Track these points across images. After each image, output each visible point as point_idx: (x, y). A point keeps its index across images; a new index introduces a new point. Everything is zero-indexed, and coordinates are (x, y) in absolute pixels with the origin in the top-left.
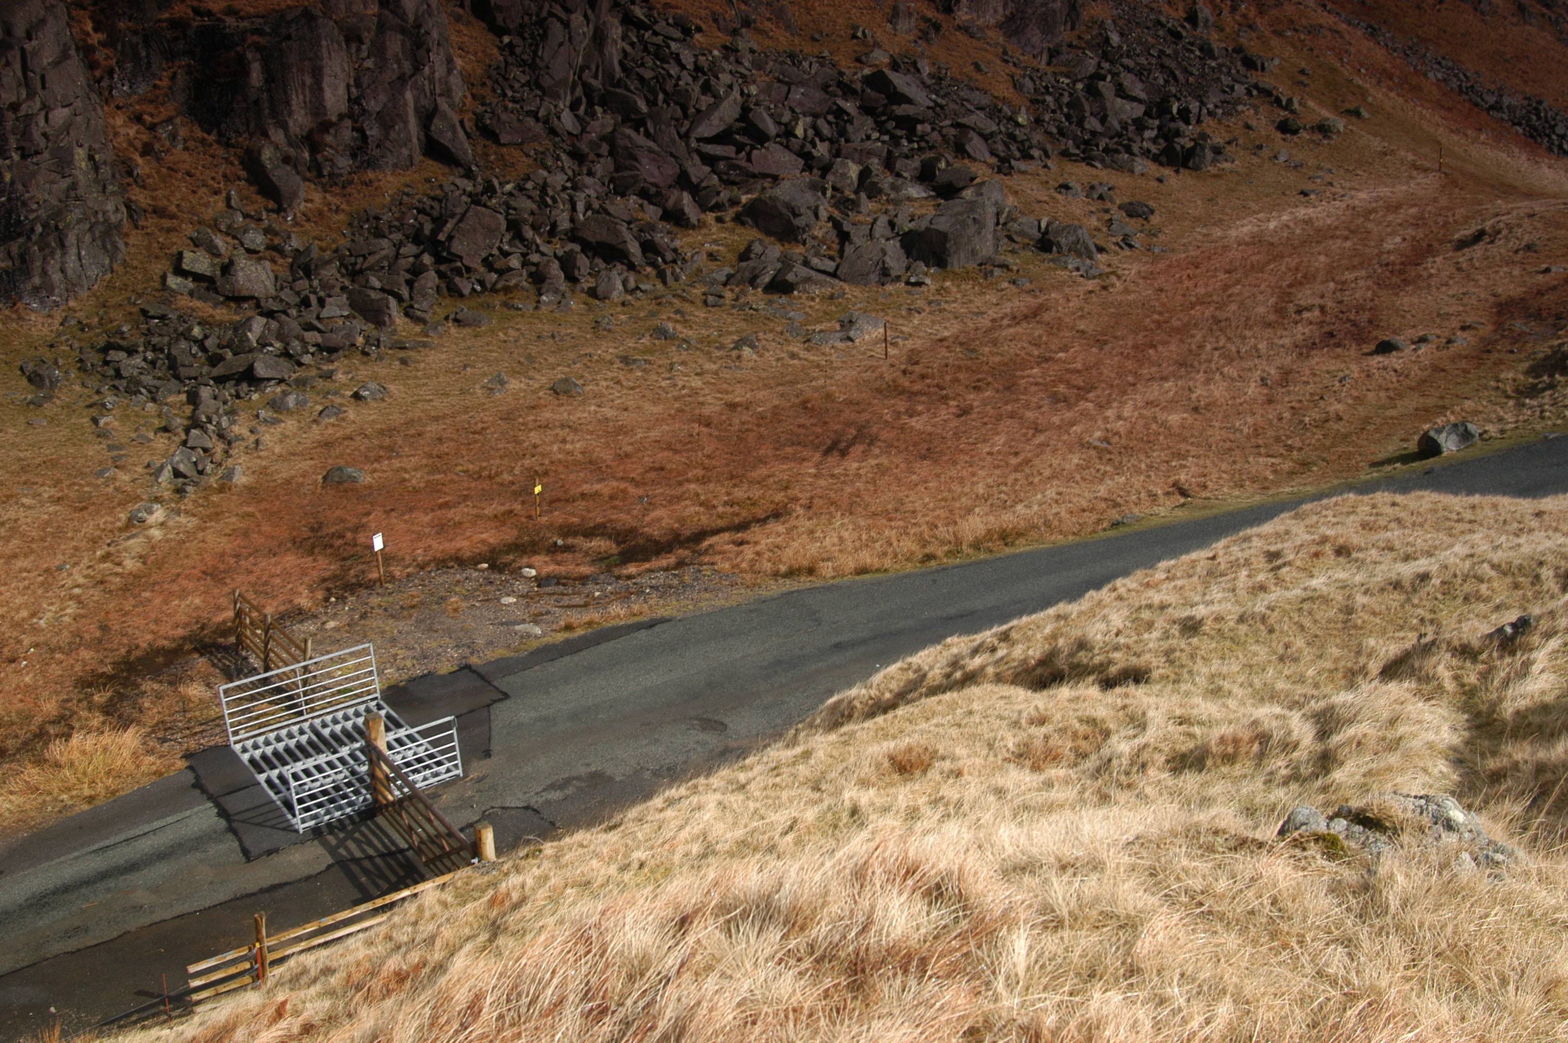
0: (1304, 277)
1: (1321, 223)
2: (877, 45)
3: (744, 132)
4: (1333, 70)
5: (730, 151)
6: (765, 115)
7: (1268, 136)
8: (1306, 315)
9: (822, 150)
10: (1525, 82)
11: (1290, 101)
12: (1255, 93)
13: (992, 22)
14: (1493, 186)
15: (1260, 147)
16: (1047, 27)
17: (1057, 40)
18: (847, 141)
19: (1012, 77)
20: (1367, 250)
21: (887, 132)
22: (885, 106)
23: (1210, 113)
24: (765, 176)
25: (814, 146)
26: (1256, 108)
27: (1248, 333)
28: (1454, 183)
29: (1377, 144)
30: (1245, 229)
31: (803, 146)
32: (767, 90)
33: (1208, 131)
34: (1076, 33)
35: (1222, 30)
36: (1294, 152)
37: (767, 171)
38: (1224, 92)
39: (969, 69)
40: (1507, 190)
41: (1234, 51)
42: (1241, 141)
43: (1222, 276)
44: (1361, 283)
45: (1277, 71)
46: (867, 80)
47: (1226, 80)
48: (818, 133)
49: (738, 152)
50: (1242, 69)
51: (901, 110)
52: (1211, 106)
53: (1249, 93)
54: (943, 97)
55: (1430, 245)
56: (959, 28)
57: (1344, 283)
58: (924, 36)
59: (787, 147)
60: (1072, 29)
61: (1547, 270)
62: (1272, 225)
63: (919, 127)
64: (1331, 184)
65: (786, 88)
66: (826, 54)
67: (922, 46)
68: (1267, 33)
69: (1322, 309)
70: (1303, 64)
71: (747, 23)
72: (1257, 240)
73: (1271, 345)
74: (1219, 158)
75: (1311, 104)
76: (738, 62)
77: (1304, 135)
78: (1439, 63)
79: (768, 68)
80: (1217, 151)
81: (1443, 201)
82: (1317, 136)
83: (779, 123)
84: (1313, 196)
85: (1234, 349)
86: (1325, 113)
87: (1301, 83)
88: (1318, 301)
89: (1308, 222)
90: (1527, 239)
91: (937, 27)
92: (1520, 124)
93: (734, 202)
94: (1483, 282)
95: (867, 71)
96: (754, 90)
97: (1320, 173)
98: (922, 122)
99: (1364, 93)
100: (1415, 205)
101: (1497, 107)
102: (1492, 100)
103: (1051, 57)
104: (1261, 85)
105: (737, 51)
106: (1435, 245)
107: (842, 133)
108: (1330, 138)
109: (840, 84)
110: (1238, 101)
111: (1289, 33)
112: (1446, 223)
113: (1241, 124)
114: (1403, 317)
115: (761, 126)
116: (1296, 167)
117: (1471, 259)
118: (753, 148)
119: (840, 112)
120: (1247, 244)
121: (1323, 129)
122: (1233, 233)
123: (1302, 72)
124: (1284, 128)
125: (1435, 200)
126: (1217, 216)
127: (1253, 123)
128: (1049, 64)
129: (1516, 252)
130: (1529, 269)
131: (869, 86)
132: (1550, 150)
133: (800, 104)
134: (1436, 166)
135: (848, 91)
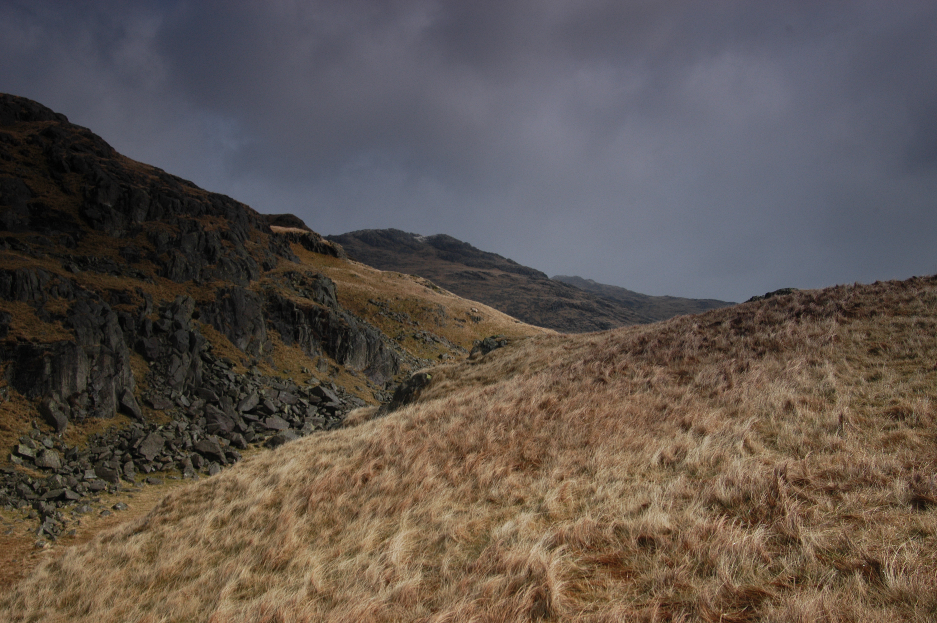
2: (313, 376)
3: (261, 409)
5: (255, 417)
6: (271, 402)
9: (297, 419)
13: (360, 369)
16: (385, 374)
17: (389, 379)
18: (307, 416)
19: (373, 393)
21: (323, 414)
22: (321, 402)
24: (272, 429)
25: (294, 417)
31: (288, 417)
32: (269, 392)
34: (397, 376)
37: (274, 427)
39: (353, 389)
46: (312, 391)
48: (293, 411)
49: (260, 418)
51: (329, 404)
54: (345, 399)
56: (347, 371)
58: (332, 374)
59: (282, 417)
60: (395, 374)
63: (336, 412)
65: (277, 392)
66: (291, 379)
67: (331, 379)
71: (255, 363)
76: (254, 380)
79: (268, 383)
83: (277, 407)
91: (337, 370)
93: (261, 439)
95: (310, 387)
96: (263, 392)
98: (338, 410)
103: (387, 386)
105: (253, 375)
107: (304, 412)
109: (299, 392)
115: (270, 407)
118: (266, 417)
119: (301, 404)
128: (386, 389)
131: (313, 393)
133: (284, 399)
135: (303, 395)
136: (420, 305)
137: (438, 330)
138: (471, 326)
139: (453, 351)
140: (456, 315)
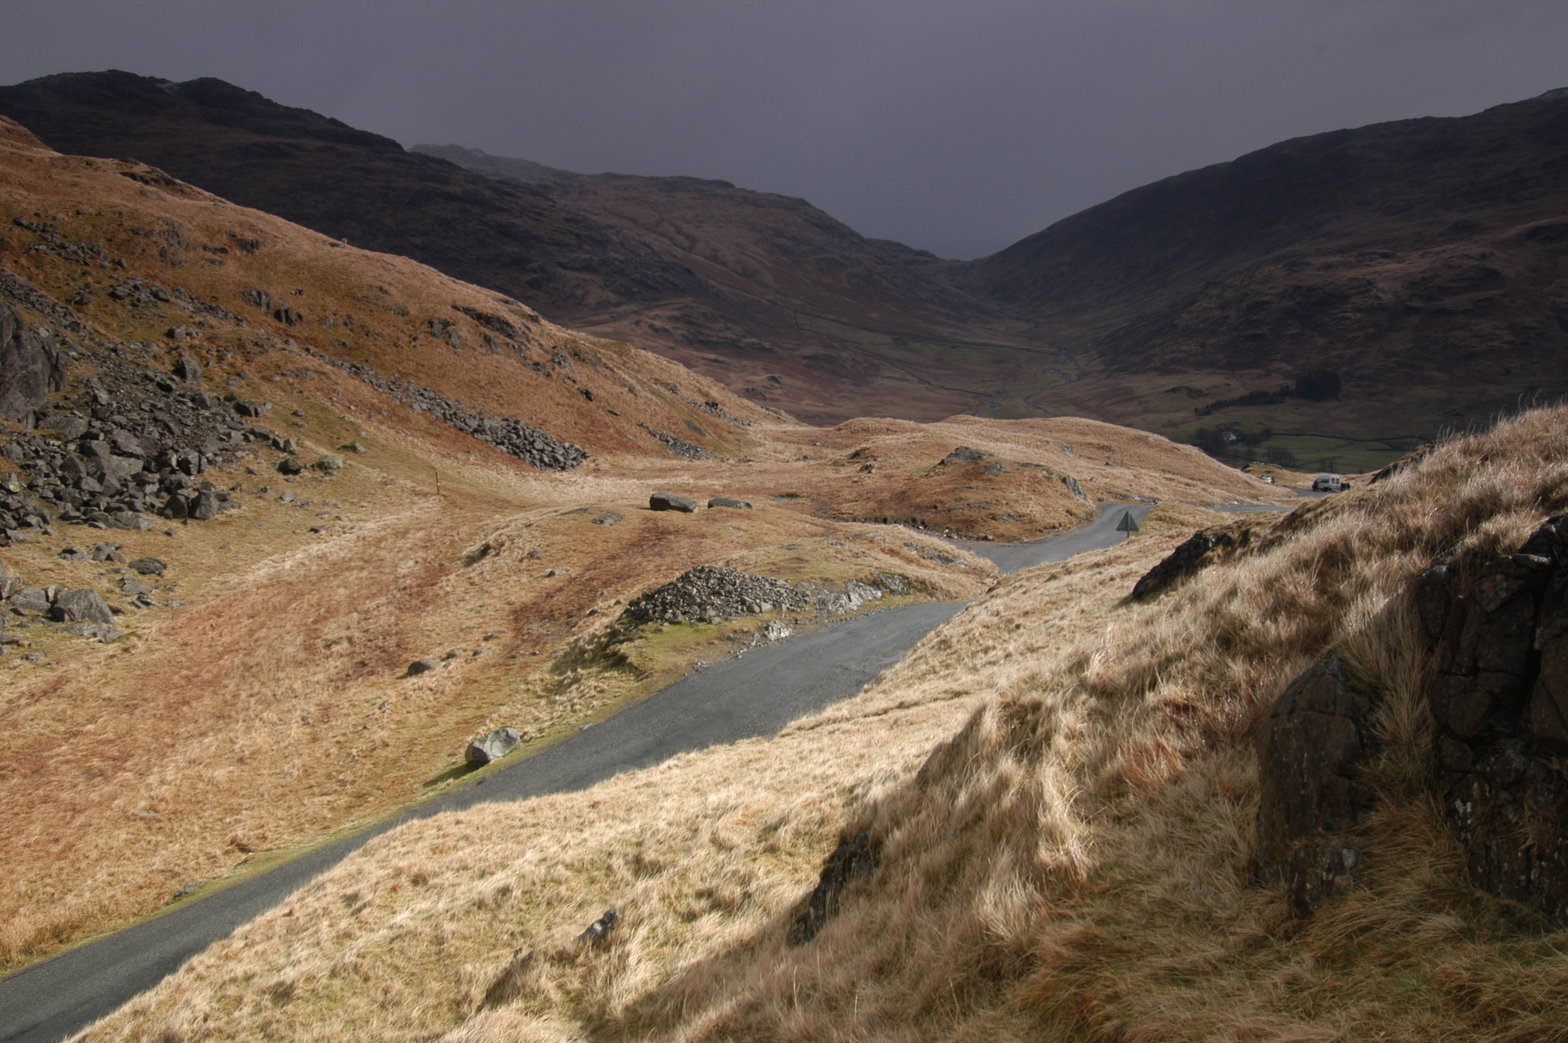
0: (327, 611)
1: (335, 557)
4: (324, 409)
7: (271, 479)
8: (335, 648)
10: (501, 405)
11: (287, 442)
12: (252, 438)
14: (489, 503)
15: (265, 490)
16: (30, 389)
17: (42, 402)
20: (384, 577)
23: (210, 462)
26: (255, 452)
27: (281, 675)
28: (453, 503)
29: (376, 475)
30: (262, 571)
33: (211, 480)
34: (62, 393)
35: (211, 380)
36: (298, 491)
38: (222, 440)
40: (502, 504)
41: (226, 399)
42: (245, 486)
43: (246, 622)
44: (383, 609)
45: (271, 415)
47: (222, 428)
50: (236, 416)
52: (210, 455)
53: (246, 439)
55: (442, 565)
57: (367, 612)
60: (57, 389)
61: (552, 574)
62: (288, 565)
64: (338, 518)
68: (256, 380)
69: (350, 640)
70: (295, 407)
72: (275, 582)
73: (306, 683)
74: (225, 504)
75: (308, 443)
77: (305, 473)
78: (422, 395)
80: (223, 498)
81: (447, 522)
82: (319, 474)
84: (323, 532)
85: (269, 693)
86: (323, 451)
87: (295, 425)
88: (344, 633)
89: (322, 557)
90: (528, 548)
92: (503, 443)
94: (496, 592)
97: (327, 509)
99: (357, 429)
100: (421, 529)
101: (479, 430)
102: (474, 424)
103: (38, 420)
104: (257, 430)
106: (446, 563)
108: (331, 474)
110: (237, 448)
111: (277, 378)
112: (452, 542)
113: (242, 469)
114: (429, 636)
116: (302, 506)
117: (482, 573)
120: (266, 587)
121: (323, 466)
122: (250, 577)
123: (295, 414)
124: (285, 469)
125: (439, 522)
126: (232, 563)
127: (254, 467)
128: (36, 427)
129: (521, 561)
130: (535, 574)
132: (533, 464)
134: (435, 490)
136: (128, 224)
137: (169, 274)
138: (239, 259)
139: (197, 319)
140: (205, 240)
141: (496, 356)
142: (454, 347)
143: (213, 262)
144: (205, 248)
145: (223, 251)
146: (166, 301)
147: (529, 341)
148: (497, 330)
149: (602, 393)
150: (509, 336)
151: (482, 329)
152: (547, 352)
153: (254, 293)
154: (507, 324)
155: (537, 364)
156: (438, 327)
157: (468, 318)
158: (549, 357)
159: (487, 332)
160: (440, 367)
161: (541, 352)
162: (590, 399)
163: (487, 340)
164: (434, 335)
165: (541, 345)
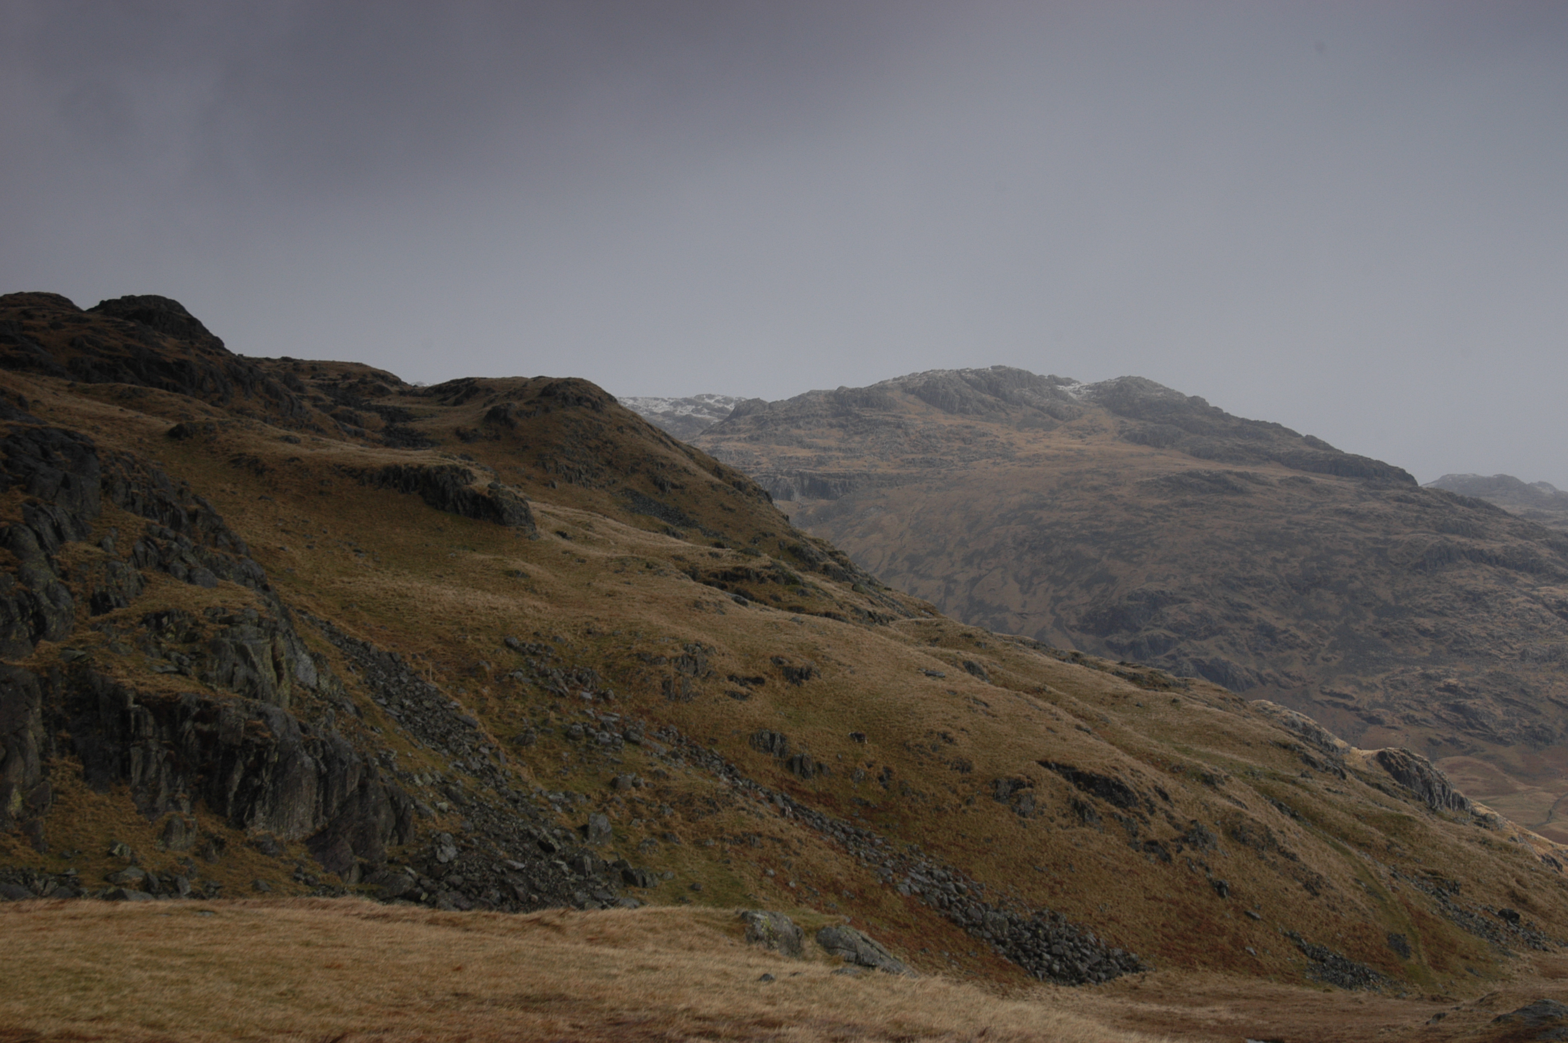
2: (134, 863)
10: (1052, 894)
16: (365, 844)
17: (375, 856)
34: (402, 848)
41: (615, 864)
56: (249, 844)
58: (203, 853)
60: (399, 843)
67: (194, 863)
91: (221, 843)
92: (1004, 943)
111: (712, 844)
128: (361, 881)
132: (1033, 971)
138: (774, 692)
140: (738, 668)
141: (1086, 830)
142: (1023, 814)
143: (734, 695)
144: (731, 678)
145: (758, 681)
146: (636, 743)
147: (1152, 812)
148: (1103, 795)
149: (1251, 888)
150: (1118, 803)
151: (1075, 791)
152: (1177, 827)
153: (767, 737)
154: (1121, 788)
155: (1153, 843)
156: (1005, 788)
157: (1060, 778)
158: (1176, 834)
159: (1083, 797)
160: (988, 840)
161: (1166, 825)
162: (1221, 895)
163: (1079, 808)
164: (997, 798)
165: (1170, 818)
